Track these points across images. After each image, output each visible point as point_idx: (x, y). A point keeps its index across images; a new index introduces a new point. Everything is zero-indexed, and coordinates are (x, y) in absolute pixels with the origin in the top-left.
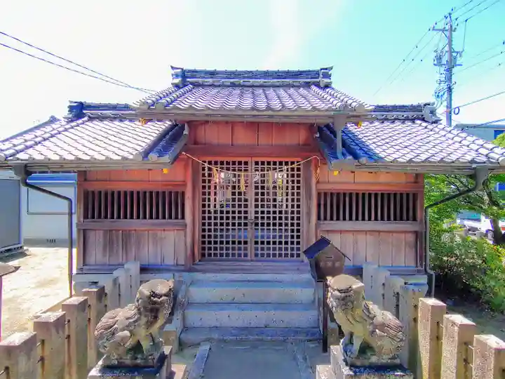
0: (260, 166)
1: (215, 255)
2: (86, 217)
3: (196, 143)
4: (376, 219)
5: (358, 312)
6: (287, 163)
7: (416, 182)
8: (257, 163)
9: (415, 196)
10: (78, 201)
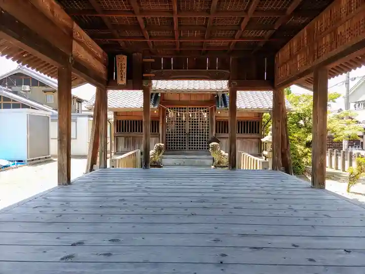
0: (191, 110)
1: (174, 148)
2: (117, 131)
3: (163, 100)
4: (242, 133)
5: (217, 151)
6: (203, 108)
7: (259, 117)
8: (190, 108)
9: (259, 123)
10: (114, 124)
